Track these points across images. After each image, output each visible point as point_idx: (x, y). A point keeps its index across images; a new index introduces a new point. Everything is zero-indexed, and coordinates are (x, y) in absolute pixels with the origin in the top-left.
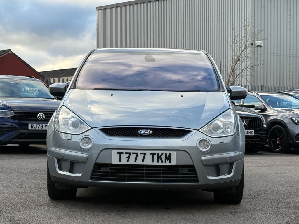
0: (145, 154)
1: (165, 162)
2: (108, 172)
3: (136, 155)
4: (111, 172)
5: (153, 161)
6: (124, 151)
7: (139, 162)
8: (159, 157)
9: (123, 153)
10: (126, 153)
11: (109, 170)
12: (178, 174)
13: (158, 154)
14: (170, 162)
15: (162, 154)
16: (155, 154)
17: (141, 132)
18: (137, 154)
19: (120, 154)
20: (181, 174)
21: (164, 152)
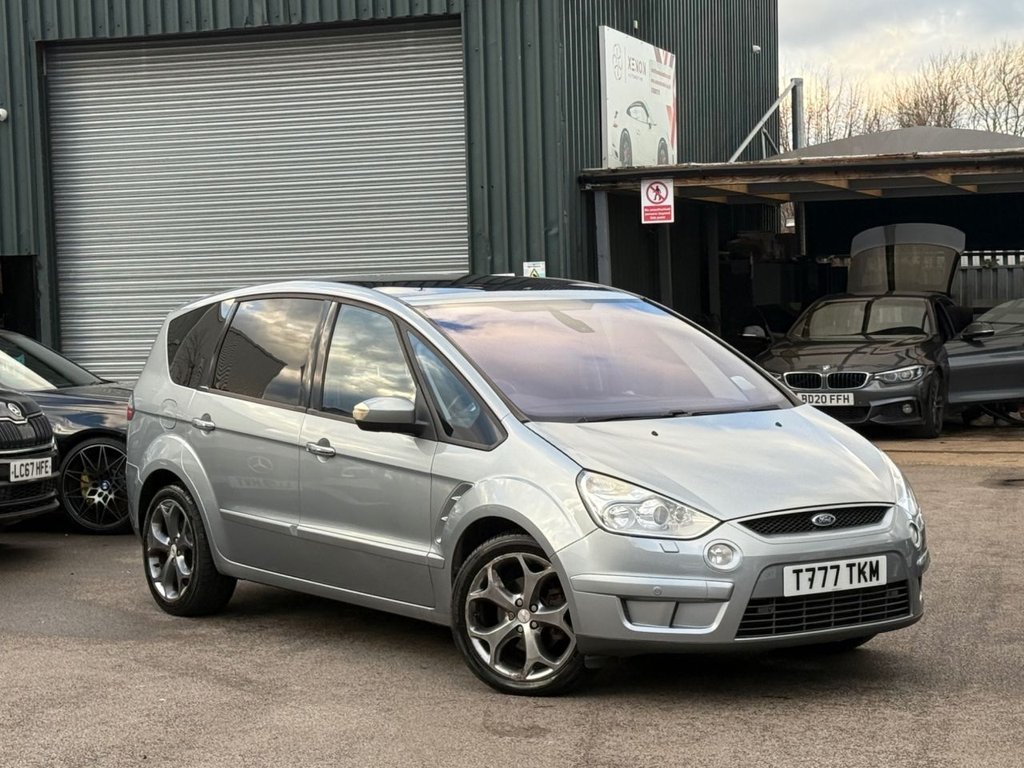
0: (837, 567)
1: (871, 580)
2: (770, 616)
3: (823, 571)
4: (778, 616)
5: (851, 582)
6: (804, 567)
7: (830, 588)
8: (861, 572)
9: (801, 571)
10: (807, 570)
11: (773, 611)
12: (883, 602)
13: (859, 564)
14: (878, 579)
15: (866, 563)
16: (854, 565)
17: (818, 520)
18: (825, 569)
19: (797, 572)
20: (889, 601)
21: (868, 559)
